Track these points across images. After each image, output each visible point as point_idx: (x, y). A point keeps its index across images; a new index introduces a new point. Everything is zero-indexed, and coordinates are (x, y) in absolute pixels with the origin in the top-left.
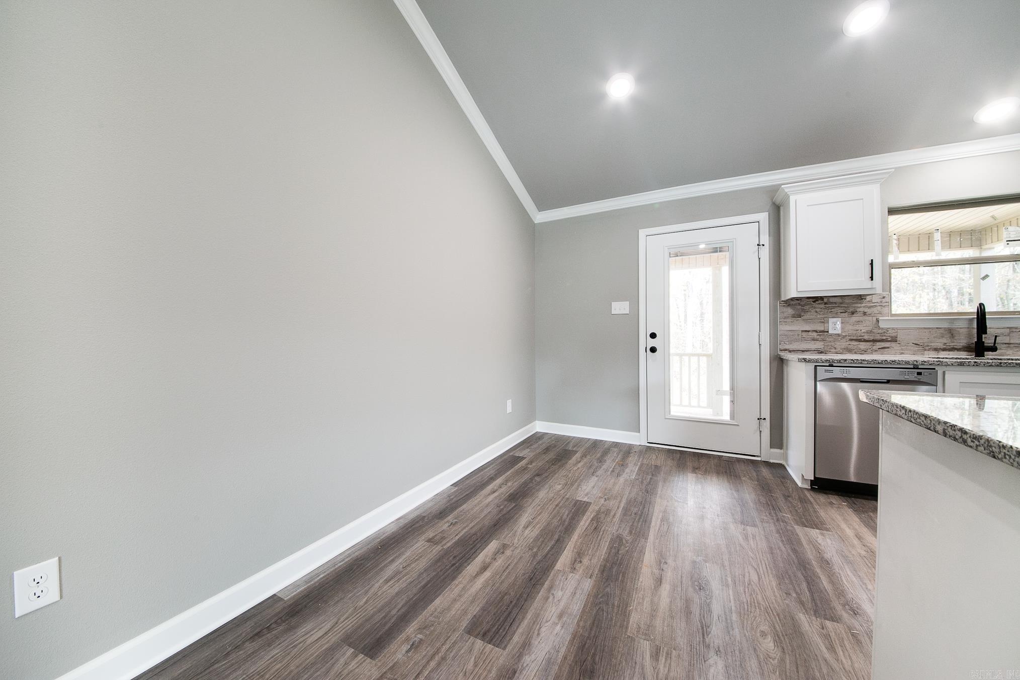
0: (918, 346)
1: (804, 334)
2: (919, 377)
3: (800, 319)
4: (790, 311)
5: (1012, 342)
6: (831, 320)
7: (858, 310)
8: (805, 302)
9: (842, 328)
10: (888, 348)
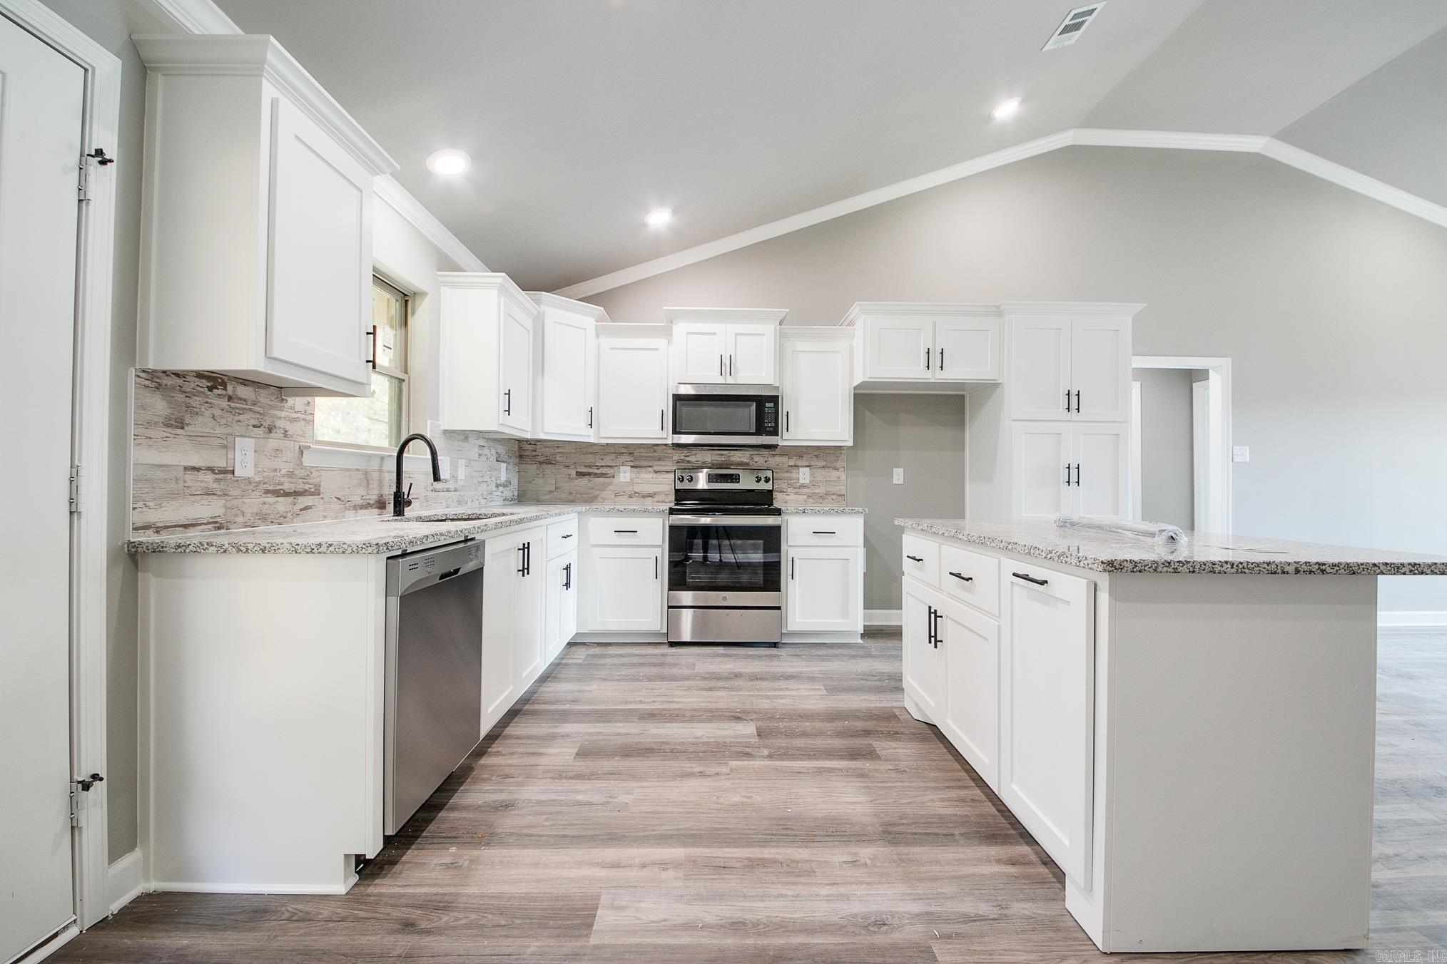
0: (340, 502)
1: (190, 477)
3: (181, 431)
4: (159, 406)
6: (239, 443)
7: (279, 423)
8: (192, 386)
9: (256, 466)
10: (311, 507)
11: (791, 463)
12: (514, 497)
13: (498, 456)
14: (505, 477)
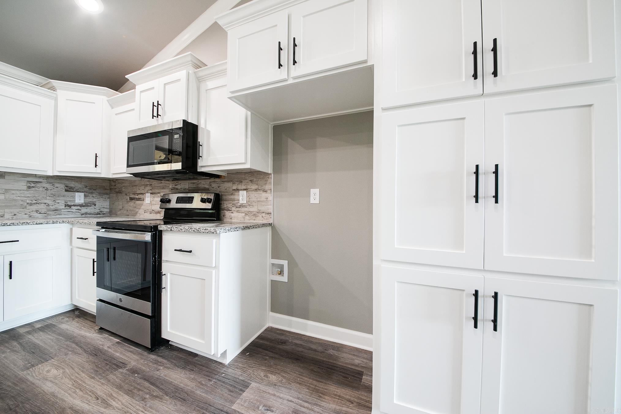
11: (235, 188)
12: (102, 212)
13: (69, 188)
14: (84, 201)
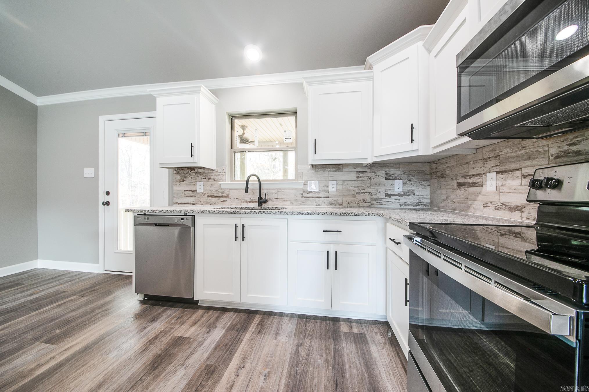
0: (238, 200)
1: (186, 192)
2: (182, 221)
3: (183, 182)
4: (178, 177)
5: (278, 197)
6: (198, 184)
7: (212, 177)
8: (186, 171)
9: (204, 189)
10: (225, 201)
12: (422, 203)
13: (389, 176)
14: (403, 189)
